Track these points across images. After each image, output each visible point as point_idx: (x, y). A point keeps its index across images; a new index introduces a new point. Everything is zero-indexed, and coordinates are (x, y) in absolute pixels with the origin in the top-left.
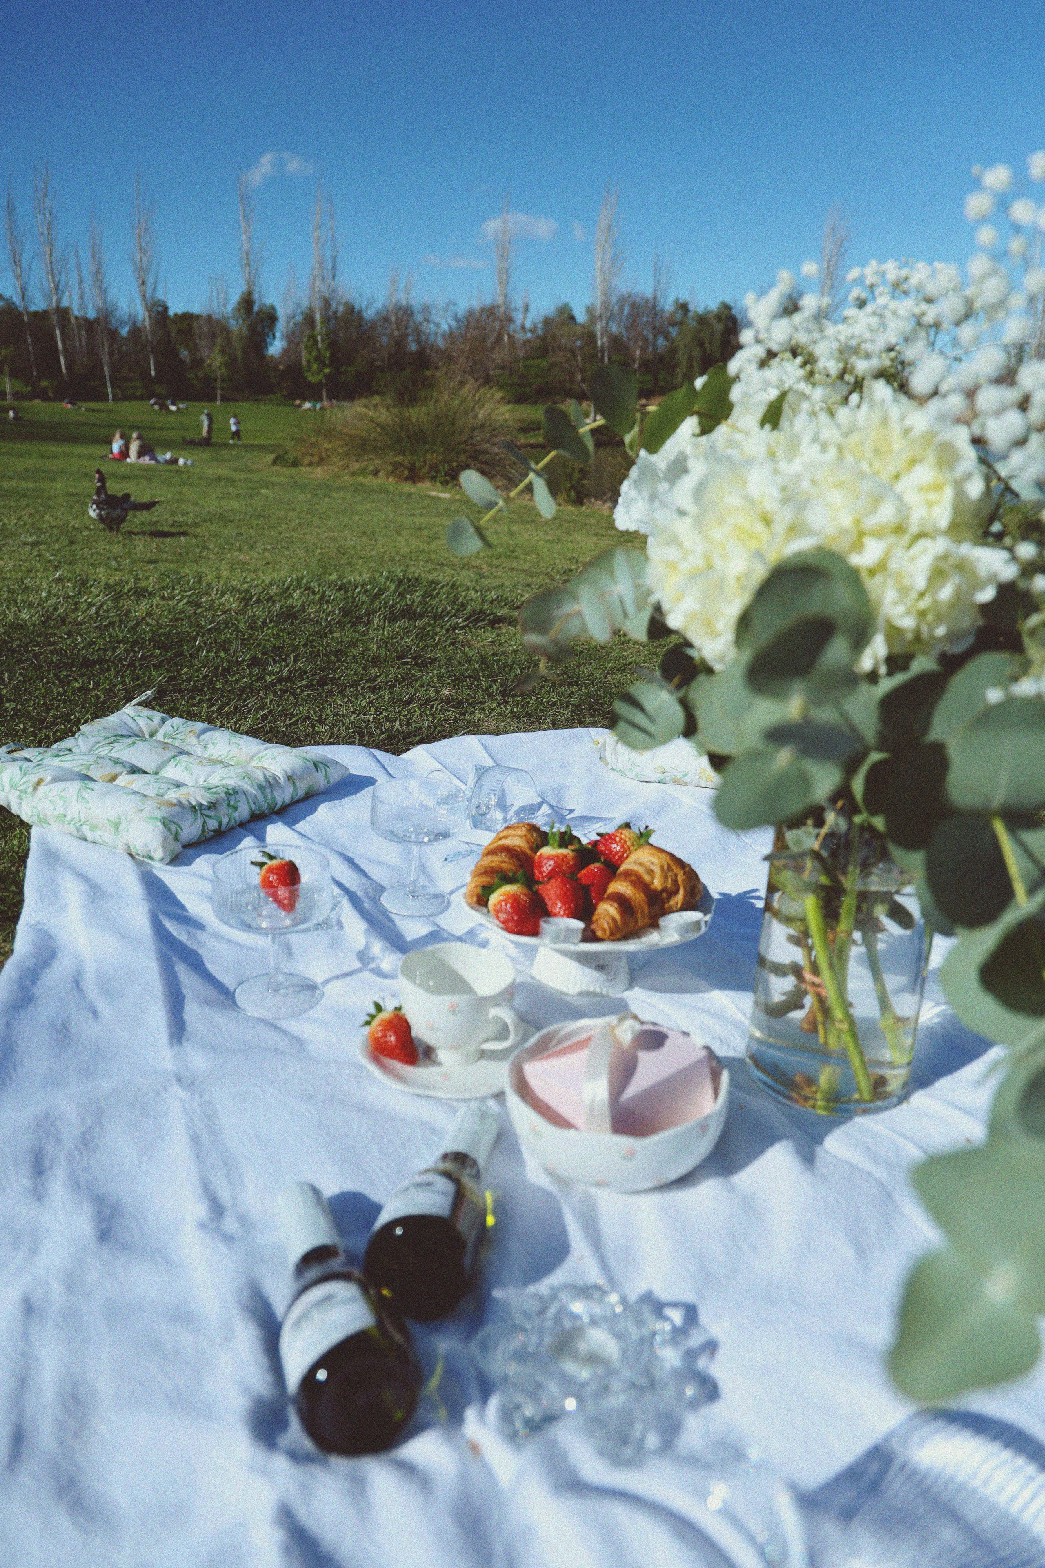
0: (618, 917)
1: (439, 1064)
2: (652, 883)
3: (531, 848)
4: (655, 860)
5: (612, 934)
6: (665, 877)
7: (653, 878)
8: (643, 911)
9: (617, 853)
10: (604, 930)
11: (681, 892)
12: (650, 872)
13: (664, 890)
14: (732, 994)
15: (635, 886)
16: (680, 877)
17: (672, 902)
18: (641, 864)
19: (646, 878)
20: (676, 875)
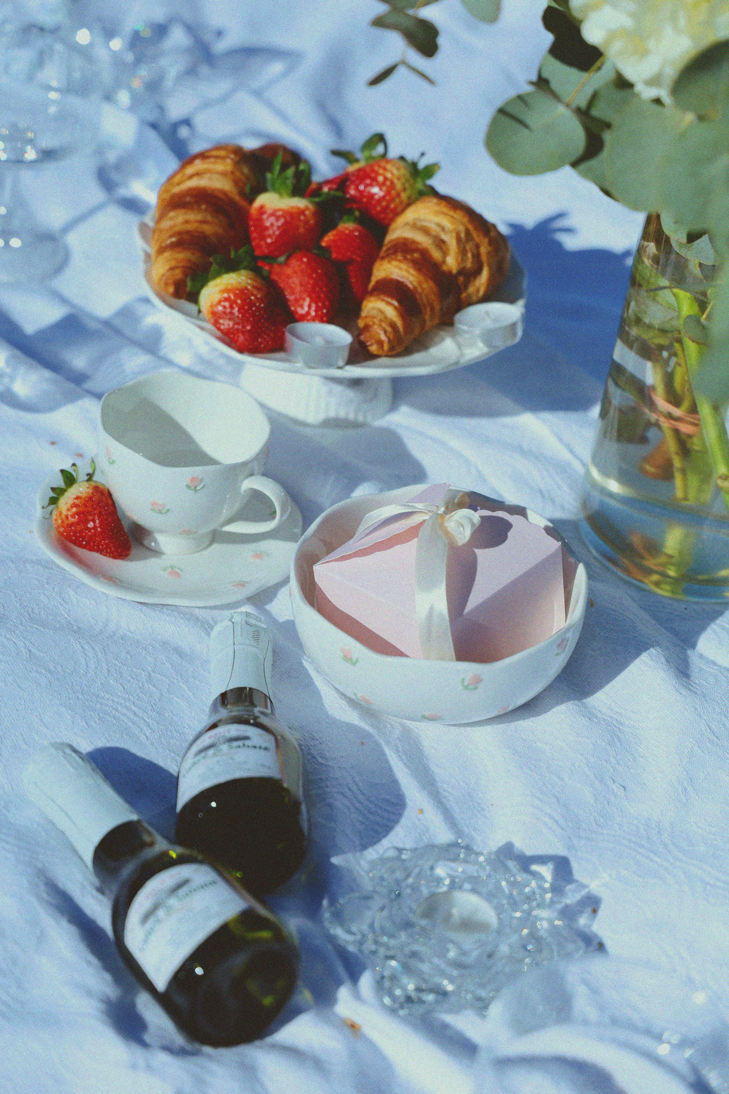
0: (399, 323)
1: (157, 553)
2: (444, 262)
3: (242, 193)
4: (447, 223)
5: (392, 348)
6: (463, 252)
7: (445, 254)
8: (432, 309)
9: (379, 201)
10: (380, 343)
11: (485, 273)
12: (440, 244)
13: (461, 272)
14: (547, 416)
15: (419, 270)
16: (484, 250)
17: (471, 289)
18: (425, 231)
19: (436, 254)
20: (478, 246)
